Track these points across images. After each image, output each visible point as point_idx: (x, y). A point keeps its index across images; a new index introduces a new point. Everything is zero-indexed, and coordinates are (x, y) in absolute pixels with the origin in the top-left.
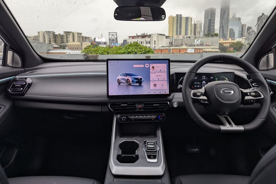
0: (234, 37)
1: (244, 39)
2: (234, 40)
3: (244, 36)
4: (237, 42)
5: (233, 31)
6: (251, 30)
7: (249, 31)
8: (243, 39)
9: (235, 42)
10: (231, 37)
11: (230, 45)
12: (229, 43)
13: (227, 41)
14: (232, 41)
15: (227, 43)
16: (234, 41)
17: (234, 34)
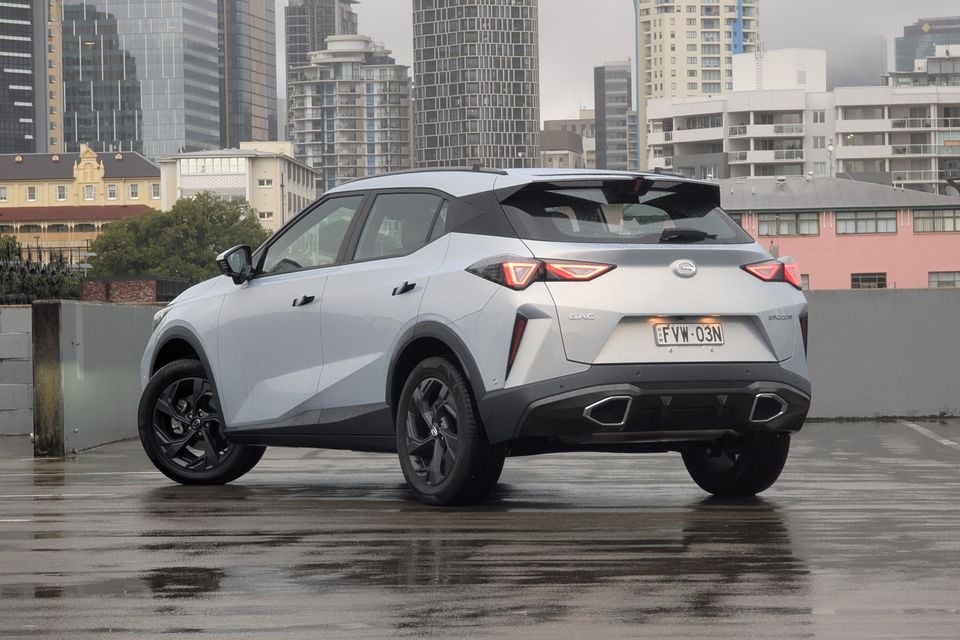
0: (128, 132)
1: (273, 171)
2: (152, 173)
3: (259, 123)
4: (183, 208)
5: (112, 44)
6: (338, 44)
7: (317, 57)
8: (254, 159)
9: (164, 204)
10: (87, 137)
11: (100, 246)
12: (83, 217)
13: (47, 195)
14: (123, 195)
15: (58, 218)
16: (144, 187)
17: (132, 91)
